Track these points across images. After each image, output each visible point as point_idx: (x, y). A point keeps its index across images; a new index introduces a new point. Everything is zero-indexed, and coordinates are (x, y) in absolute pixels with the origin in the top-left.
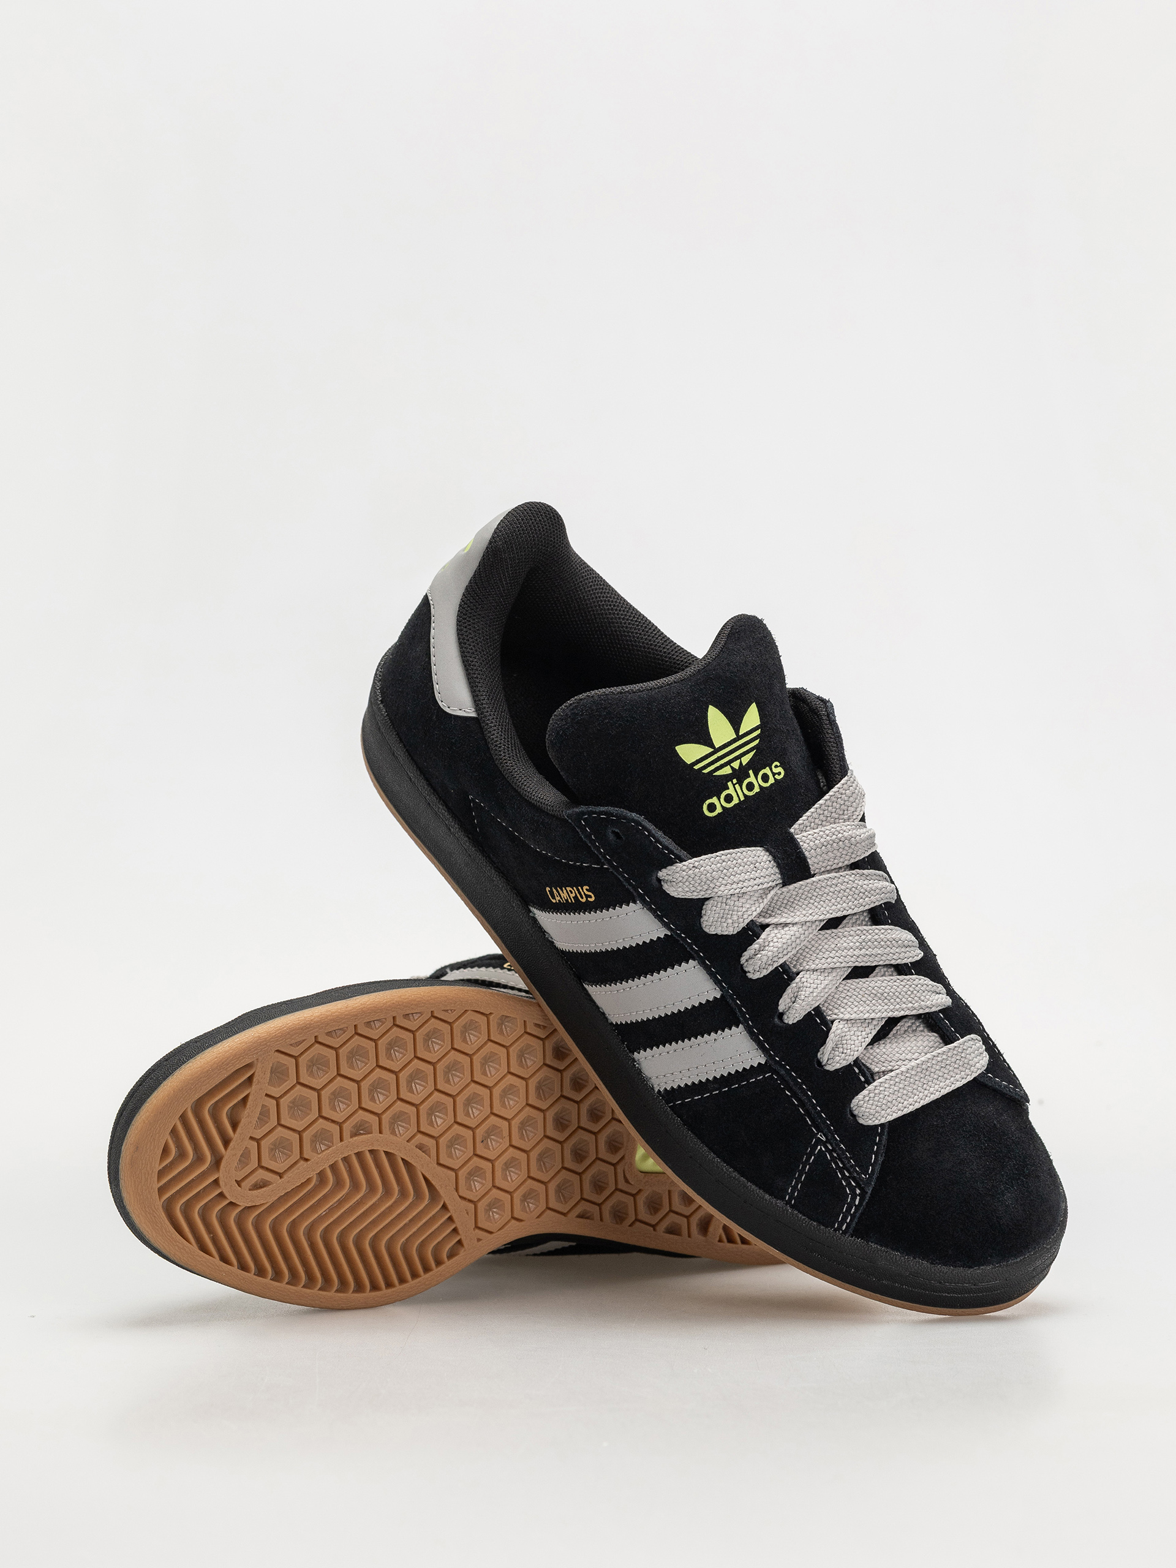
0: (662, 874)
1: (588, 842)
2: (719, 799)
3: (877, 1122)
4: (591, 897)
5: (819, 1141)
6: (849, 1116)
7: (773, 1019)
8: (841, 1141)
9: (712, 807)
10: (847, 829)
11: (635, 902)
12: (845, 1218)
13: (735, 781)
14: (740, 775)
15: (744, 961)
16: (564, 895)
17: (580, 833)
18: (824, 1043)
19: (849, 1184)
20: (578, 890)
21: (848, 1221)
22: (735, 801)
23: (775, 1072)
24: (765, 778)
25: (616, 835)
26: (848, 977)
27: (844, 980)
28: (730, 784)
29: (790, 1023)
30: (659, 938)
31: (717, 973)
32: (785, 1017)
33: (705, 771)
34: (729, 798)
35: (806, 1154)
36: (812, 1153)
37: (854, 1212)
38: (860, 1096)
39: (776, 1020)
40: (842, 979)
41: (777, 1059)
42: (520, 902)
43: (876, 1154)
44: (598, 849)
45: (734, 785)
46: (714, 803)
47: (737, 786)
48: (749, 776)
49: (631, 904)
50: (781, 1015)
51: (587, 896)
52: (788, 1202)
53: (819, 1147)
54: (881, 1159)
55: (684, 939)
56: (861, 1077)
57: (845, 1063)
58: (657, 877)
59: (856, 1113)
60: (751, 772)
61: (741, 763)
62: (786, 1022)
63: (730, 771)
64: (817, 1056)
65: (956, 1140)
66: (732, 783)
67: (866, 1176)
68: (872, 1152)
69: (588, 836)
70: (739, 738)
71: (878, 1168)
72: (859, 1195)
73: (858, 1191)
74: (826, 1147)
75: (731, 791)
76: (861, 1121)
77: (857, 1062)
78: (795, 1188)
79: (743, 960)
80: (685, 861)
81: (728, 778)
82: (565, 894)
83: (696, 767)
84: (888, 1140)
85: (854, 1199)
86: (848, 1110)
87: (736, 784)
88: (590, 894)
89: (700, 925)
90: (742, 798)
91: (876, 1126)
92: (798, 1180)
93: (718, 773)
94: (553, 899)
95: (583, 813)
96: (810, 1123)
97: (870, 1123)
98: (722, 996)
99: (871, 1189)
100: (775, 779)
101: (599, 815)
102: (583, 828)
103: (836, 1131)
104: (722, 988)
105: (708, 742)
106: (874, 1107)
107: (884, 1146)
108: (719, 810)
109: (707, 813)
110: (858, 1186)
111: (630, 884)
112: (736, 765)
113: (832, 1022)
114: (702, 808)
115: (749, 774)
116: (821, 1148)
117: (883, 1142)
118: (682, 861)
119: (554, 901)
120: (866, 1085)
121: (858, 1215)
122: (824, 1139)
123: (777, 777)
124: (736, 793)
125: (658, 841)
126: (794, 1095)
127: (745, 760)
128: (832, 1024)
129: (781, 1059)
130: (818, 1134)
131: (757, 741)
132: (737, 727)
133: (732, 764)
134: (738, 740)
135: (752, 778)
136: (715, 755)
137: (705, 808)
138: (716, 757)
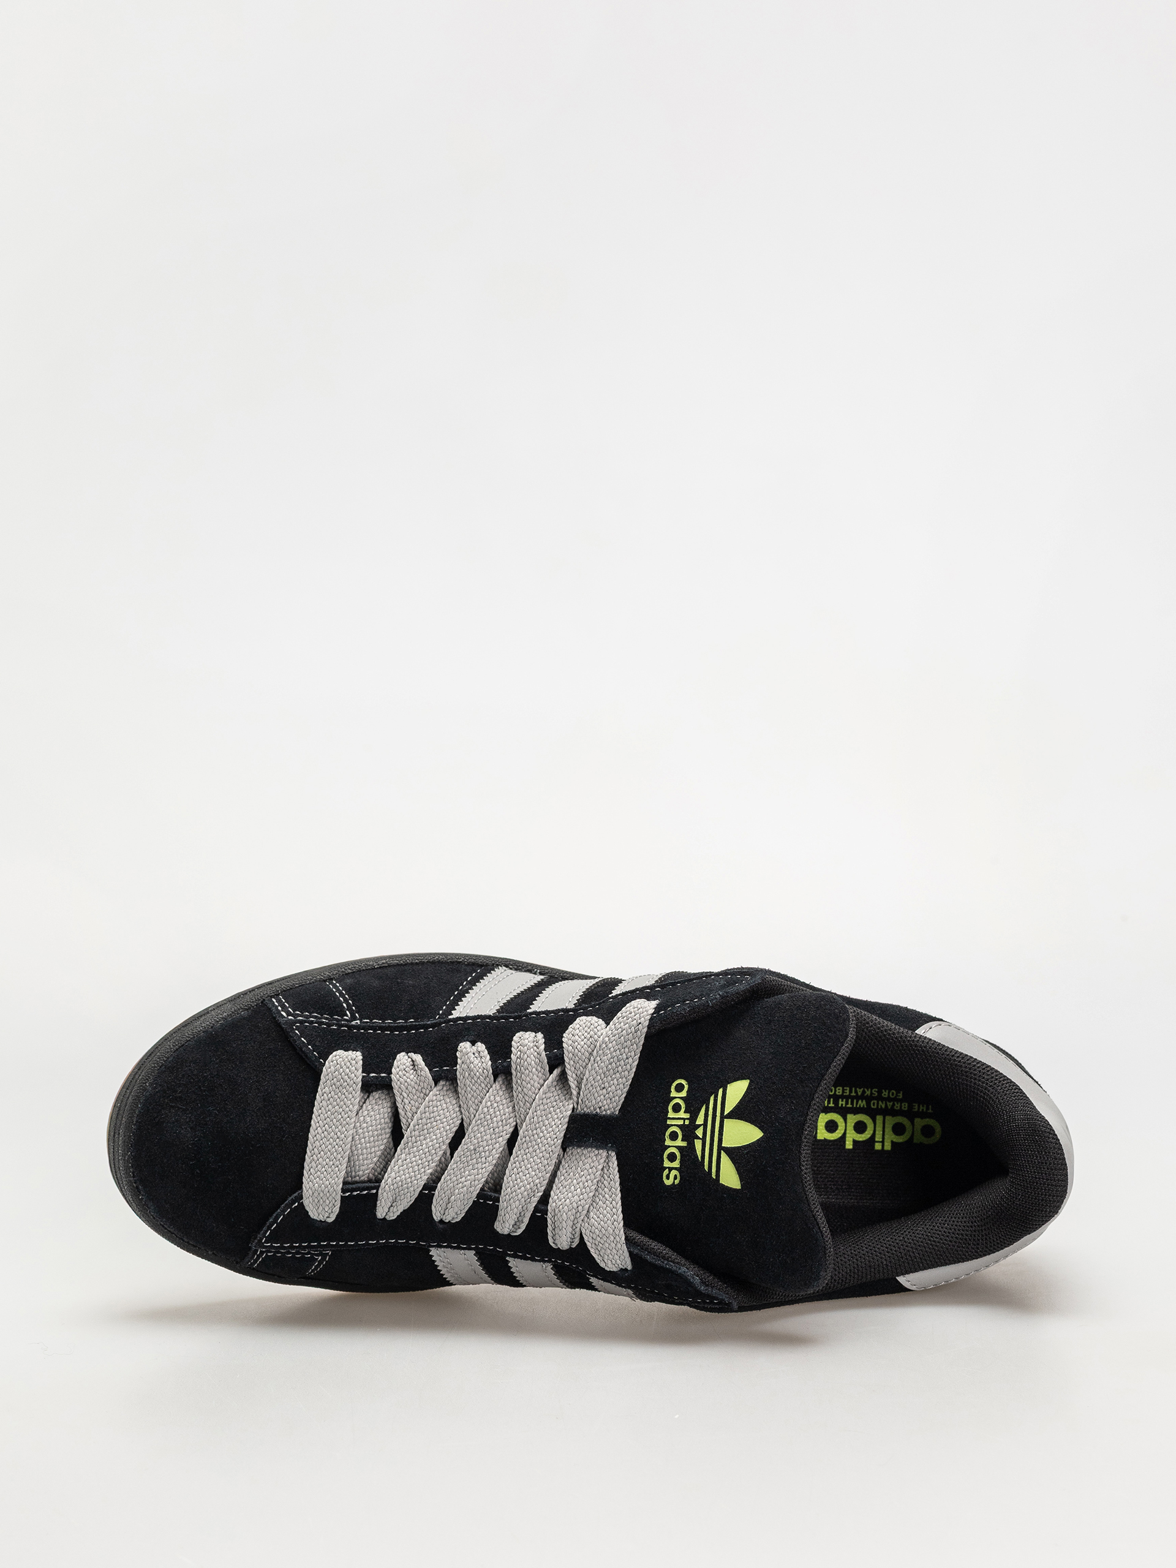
2: (682, 1099)
5: (354, 1018)
7: (476, 1034)
9: (679, 1088)
13: (687, 1123)
14: (689, 1131)
15: (535, 1036)
22: (671, 1114)
24: (672, 1157)
28: (687, 1116)
29: (460, 1047)
32: (469, 1045)
34: (677, 1109)
45: (684, 1119)
46: (682, 1091)
47: (681, 1122)
48: (683, 1140)
50: (473, 1042)
56: (373, 1076)
60: (685, 1144)
62: (464, 1043)
63: (697, 1123)
64: (420, 1054)
66: (687, 1119)
70: (720, 1148)
74: (345, 1022)
75: (682, 1114)
81: (693, 1119)
87: (684, 1122)
90: (669, 1122)
96: (374, 1021)
100: (666, 1168)
105: (734, 1115)
108: (673, 1094)
109: (679, 1079)
112: (699, 1132)
114: (685, 1079)
115: (685, 1141)
116: (348, 1016)
120: (363, 1078)
122: (353, 1024)
124: (677, 1118)
127: (698, 1144)
130: (361, 1020)
131: (706, 1168)
132: (730, 1152)
133: (702, 1127)
134: (718, 1146)
135: (679, 1142)
136: (720, 1114)
137: (683, 1082)
138: (717, 1114)
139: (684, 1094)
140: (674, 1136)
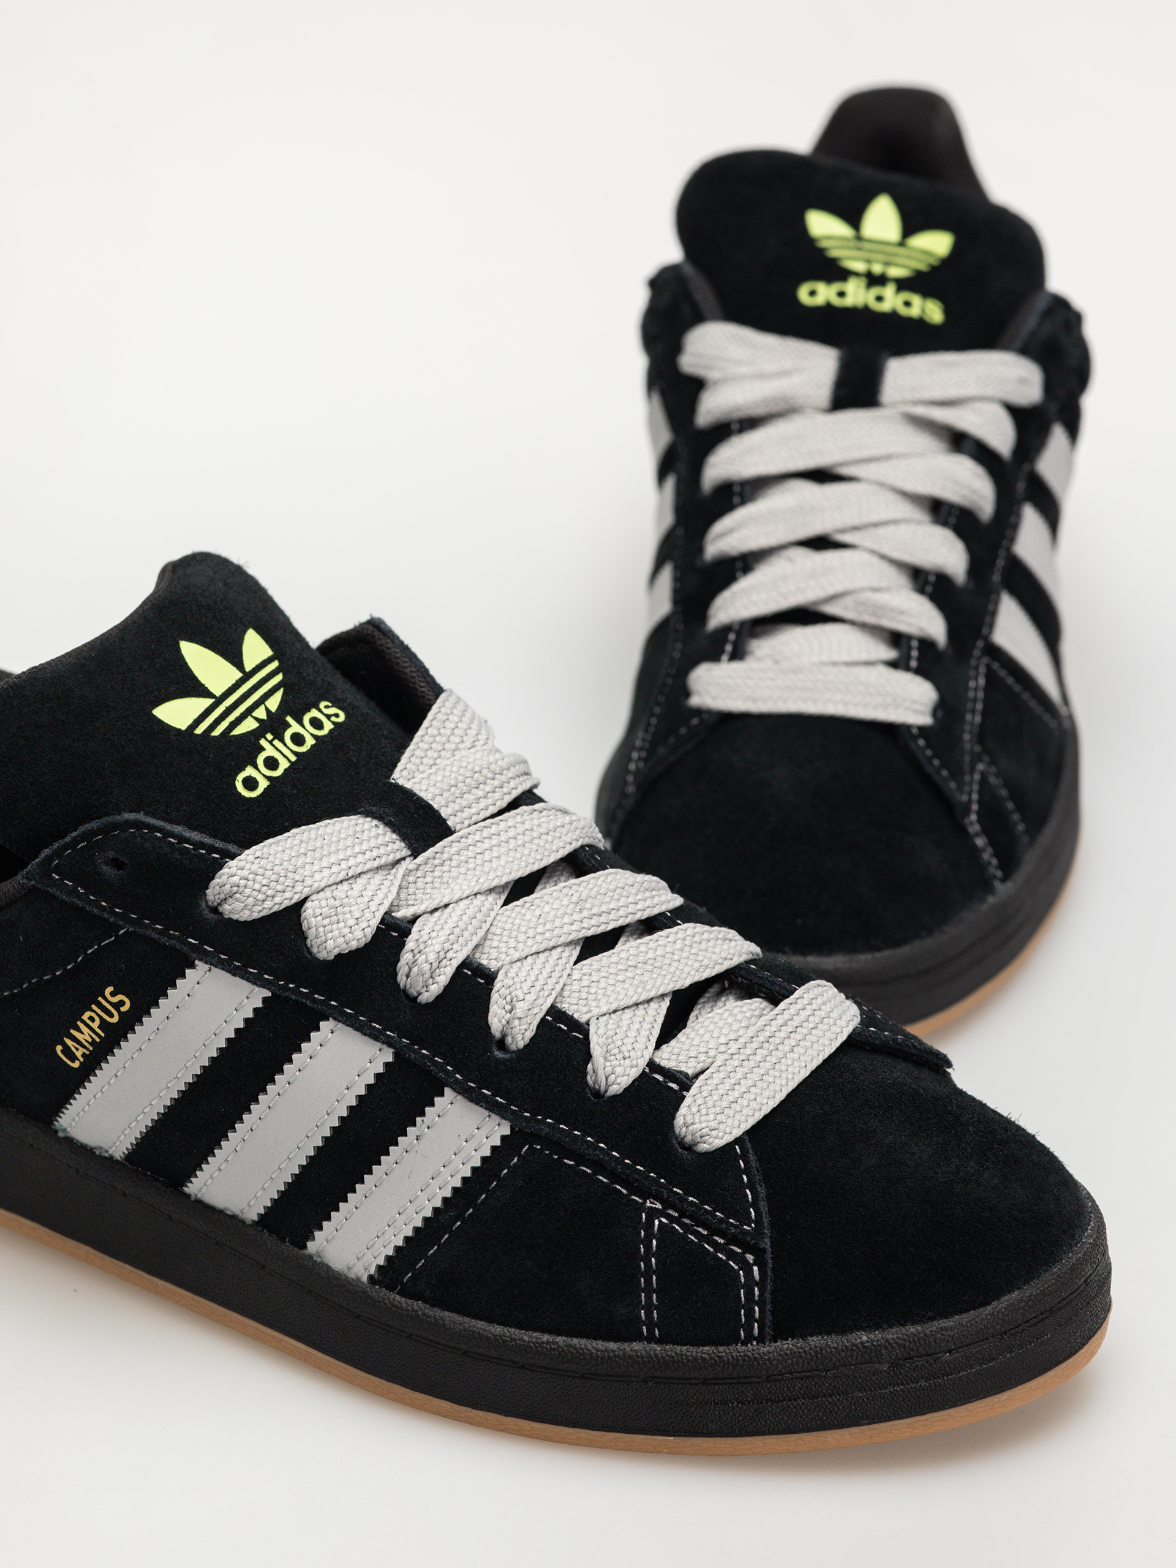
0: (213, 892)
1: (75, 900)
2: (256, 767)
3: (729, 1138)
4: (122, 1003)
5: (653, 1214)
6: (680, 1150)
7: (492, 1053)
8: (688, 1193)
9: (251, 784)
10: (477, 758)
11: (192, 966)
12: (750, 1314)
13: (269, 736)
14: (274, 725)
15: (404, 978)
16: (85, 1036)
17: (58, 893)
18: (588, 1057)
19: (731, 1255)
20: (100, 1006)
21: (757, 1315)
22: (284, 765)
23: (533, 1138)
24: (316, 723)
25: (117, 864)
26: (580, 958)
27: (575, 964)
28: (263, 742)
29: (521, 1045)
30: (255, 1010)
31: (371, 1022)
32: (509, 1040)
33: (217, 732)
34: (271, 763)
35: (642, 1242)
36: (650, 1236)
37: (759, 1296)
38: (683, 1109)
39: (496, 1053)
40: (572, 963)
41: (526, 1114)
42: (36, 1126)
43: (751, 1186)
44: (97, 904)
45: (271, 742)
46: (250, 776)
47: (276, 742)
48: (289, 726)
49: (188, 972)
50: (501, 1044)
51: (118, 1005)
52: (651, 1339)
53: (657, 1222)
54: (762, 1191)
55: (295, 991)
56: (671, 1085)
57: (635, 1073)
58: (208, 907)
59: (688, 1139)
60: (289, 719)
61: (267, 710)
62: (513, 1047)
63: (255, 725)
64: (586, 1083)
65: (866, 1124)
66: (266, 739)
67: (750, 1226)
68: (743, 1186)
69: (73, 892)
70: (247, 676)
71: (763, 1206)
72: (755, 1264)
73: (750, 1258)
74: (668, 1216)
75: (269, 751)
76: (704, 1147)
77: (652, 1065)
78: (649, 1307)
79: (401, 979)
80: (240, 855)
81: (258, 734)
82: (86, 1033)
83: (199, 730)
84: (760, 1159)
85: (749, 1273)
86: (675, 1141)
87: (273, 740)
88: (120, 997)
89: (310, 953)
90: (293, 758)
91: (730, 1146)
92: (649, 1290)
93: (237, 731)
94: (73, 1062)
95: (49, 859)
96: (625, 1191)
97: (719, 1143)
98: (396, 1055)
99: (767, 1241)
100: (333, 723)
101: (74, 848)
102: (60, 885)
103: (671, 1182)
104: (389, 1043)
105: (201, 691)
106: (712, 1117)
107: (757, 1170)
108: (263, 784)
109: (247, 794)
110: (747, 1248)
111: (171, 937)
112: (260, 713)
113: (588, 1023)
114: (235, 788)
115: (288, 722)
116: (660, 1222)
117: (753, 1164)
118: (233, 857)
119: (76, 1065)
120: (685, 1093)
121: (768, 1296)
122: (659, 1206)
123: (333, 719)
124: (280, 752)
125: (182, 839)
126: (580, 1159)
127: (274, 703)
128: (589, 1025)
129: (534, 1114)
130: (645, 1202)
131: (280, 676)
132: (238, 662)
133: (254, 714)
134: (248, 680)
135: (295, 727)
136: (221, 706)
137: (240, 787)
138: (224, 709)
139: (249, 771)
140: (298, 739)
